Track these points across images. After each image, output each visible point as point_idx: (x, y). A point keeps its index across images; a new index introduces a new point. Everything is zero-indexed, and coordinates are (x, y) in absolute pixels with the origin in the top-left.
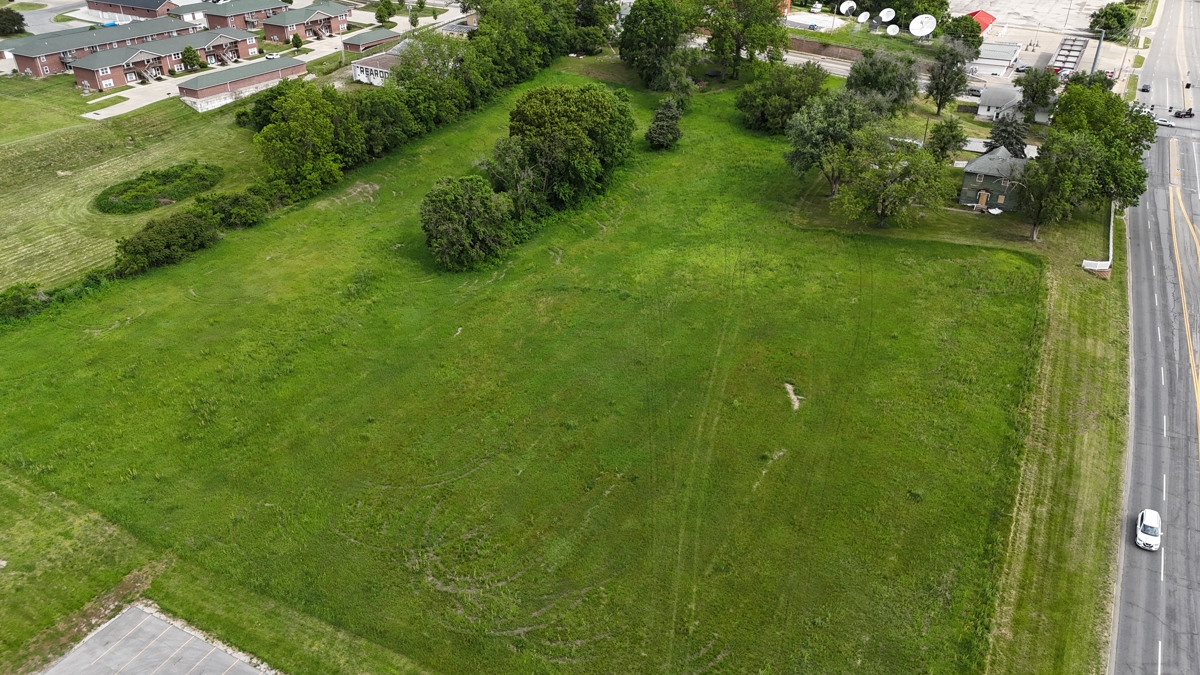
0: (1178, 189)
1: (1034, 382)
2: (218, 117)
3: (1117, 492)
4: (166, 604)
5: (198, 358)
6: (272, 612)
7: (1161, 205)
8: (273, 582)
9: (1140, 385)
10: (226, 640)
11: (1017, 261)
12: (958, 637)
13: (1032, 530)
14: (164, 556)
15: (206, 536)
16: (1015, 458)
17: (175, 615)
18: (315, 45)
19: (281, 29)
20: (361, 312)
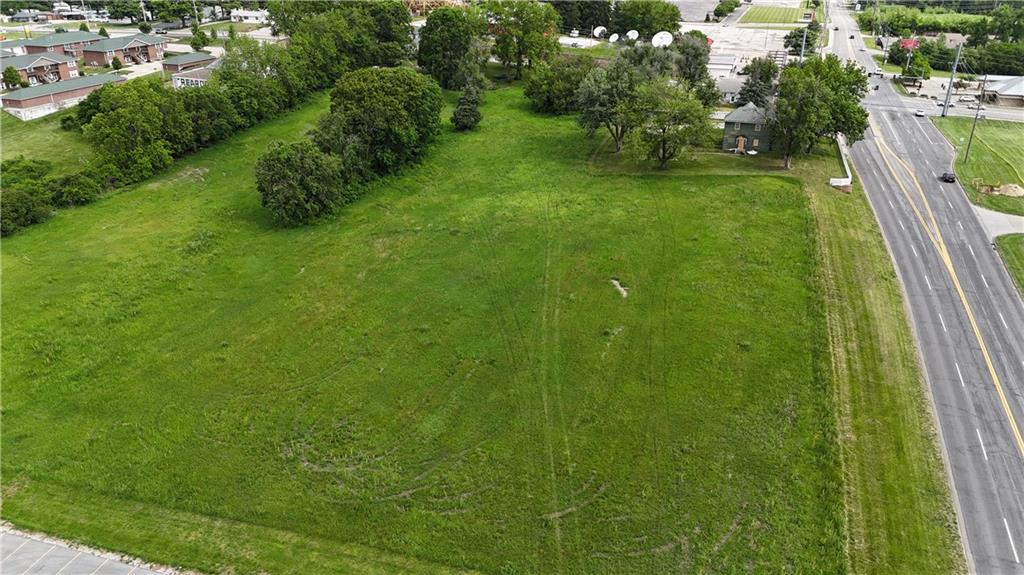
0: (882, 140)
1: (818, 258)
2: (42, 125)
3: (907, 329)
4: (21, 521)
5: (38, 308)
6: (141, 514)
7: (873, 149)
8: (139, 486)
9: (899, 258)
10: (92, 544)
11: (780, 183)
12: (811, 443)
13: (849, 360)
14: (15, 479)
15: (60, 457)
16: (820, 311)
17: (32, 530)
18: (134, 68)
19: (101, 54)
20: (204, 263)
